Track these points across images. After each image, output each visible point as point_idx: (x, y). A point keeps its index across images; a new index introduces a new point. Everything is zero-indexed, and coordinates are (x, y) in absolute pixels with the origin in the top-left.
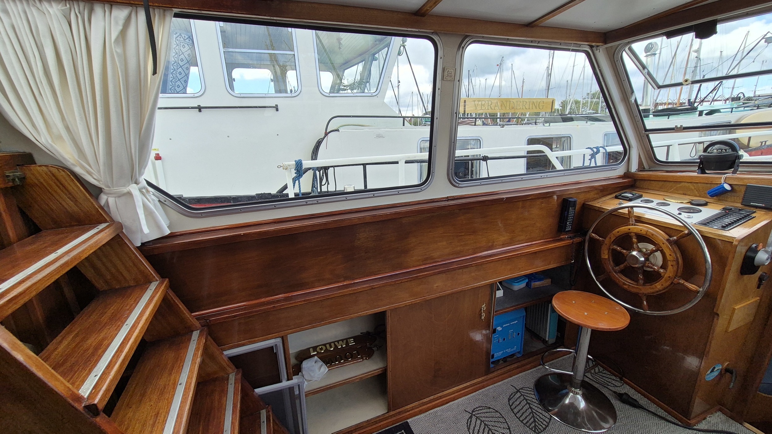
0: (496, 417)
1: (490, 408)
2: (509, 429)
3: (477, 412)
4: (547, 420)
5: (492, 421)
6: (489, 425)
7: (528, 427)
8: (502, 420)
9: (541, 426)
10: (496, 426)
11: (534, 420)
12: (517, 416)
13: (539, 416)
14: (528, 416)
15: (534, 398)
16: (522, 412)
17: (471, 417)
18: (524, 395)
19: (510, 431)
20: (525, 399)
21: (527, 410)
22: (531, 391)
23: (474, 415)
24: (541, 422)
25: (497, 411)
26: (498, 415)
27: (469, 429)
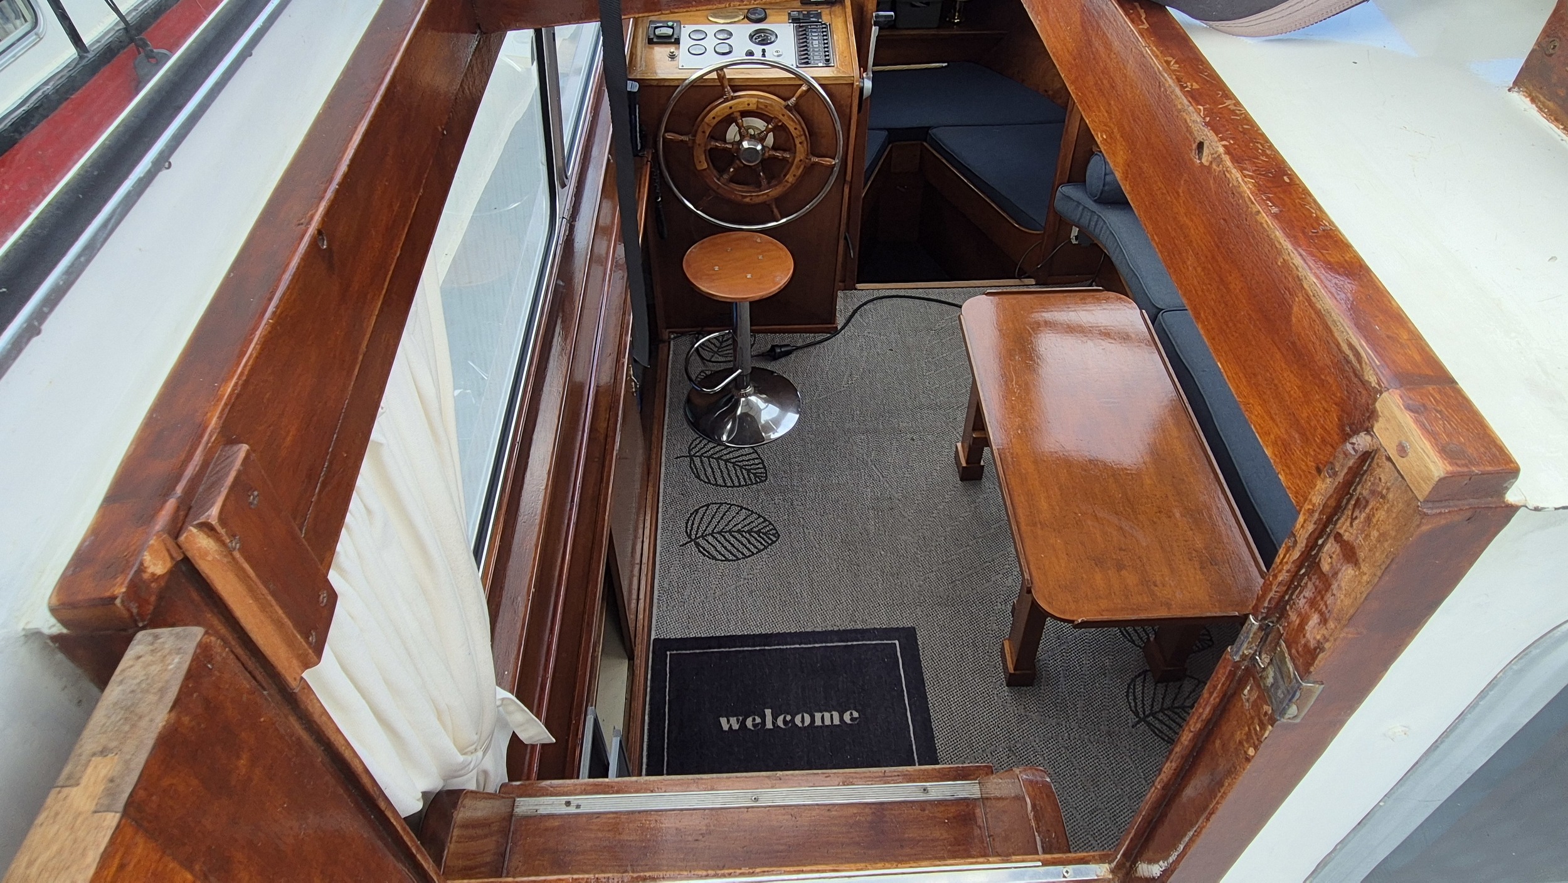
0: (716, 512)
1: (697, 511)
2: (742, 508)
3: (693, 532)
4: (754, 456)
5: (719, 522)
6: (723, 528)
7: (752, 484)
8: (724, 508)
9: (759, 468)
10: (730, 521)
11: (746, 469)
12: (729, 484)
13: (743, 460)
14: (736, 473)
15: (714, 447)
16: (726, 475)
17: (697, 545)
18: (702, 454)
19: (745, 509)
20: (708, 458)
21: (727, 468)
22: (701, 441)
23: (696, 538)
24: (753, 464)
25: (708, 505)
26: (715, 507)
27: (714, 558)
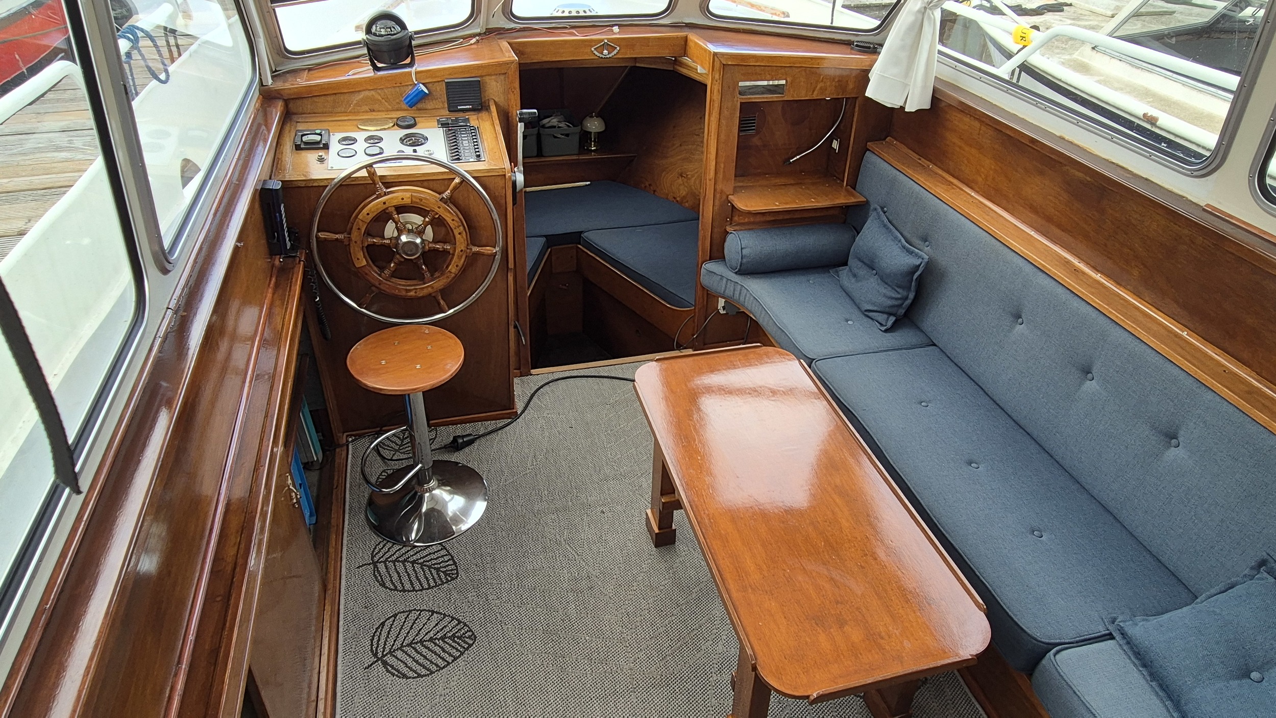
0: (405, 622)
1: (383, 624)
2: (433, 612)
3: (380, 649)
4: (443, 552)
5: (409, 632)
6: (414, 639)
7: (443, 583)
8: (413, 616)
9: (448, 565)
10: (420, 630)
11: (435, 569)
12: (417, 588)
13: (432, 559)
14: (425, 574)
15: (400, 549)
16: (413, 578)
17: (385, 664)
18: (387, 559)
19: (437, 613)
20: (394, 562)
21: (414, 570)
22: (384, 546)
23: (384, 656)
24: (442, 562)
25: (395, 616)
26: (403, 616)
27: (405, 676)
